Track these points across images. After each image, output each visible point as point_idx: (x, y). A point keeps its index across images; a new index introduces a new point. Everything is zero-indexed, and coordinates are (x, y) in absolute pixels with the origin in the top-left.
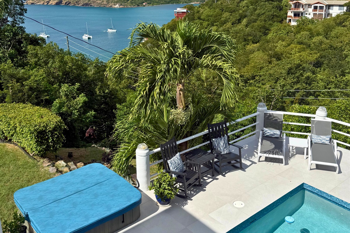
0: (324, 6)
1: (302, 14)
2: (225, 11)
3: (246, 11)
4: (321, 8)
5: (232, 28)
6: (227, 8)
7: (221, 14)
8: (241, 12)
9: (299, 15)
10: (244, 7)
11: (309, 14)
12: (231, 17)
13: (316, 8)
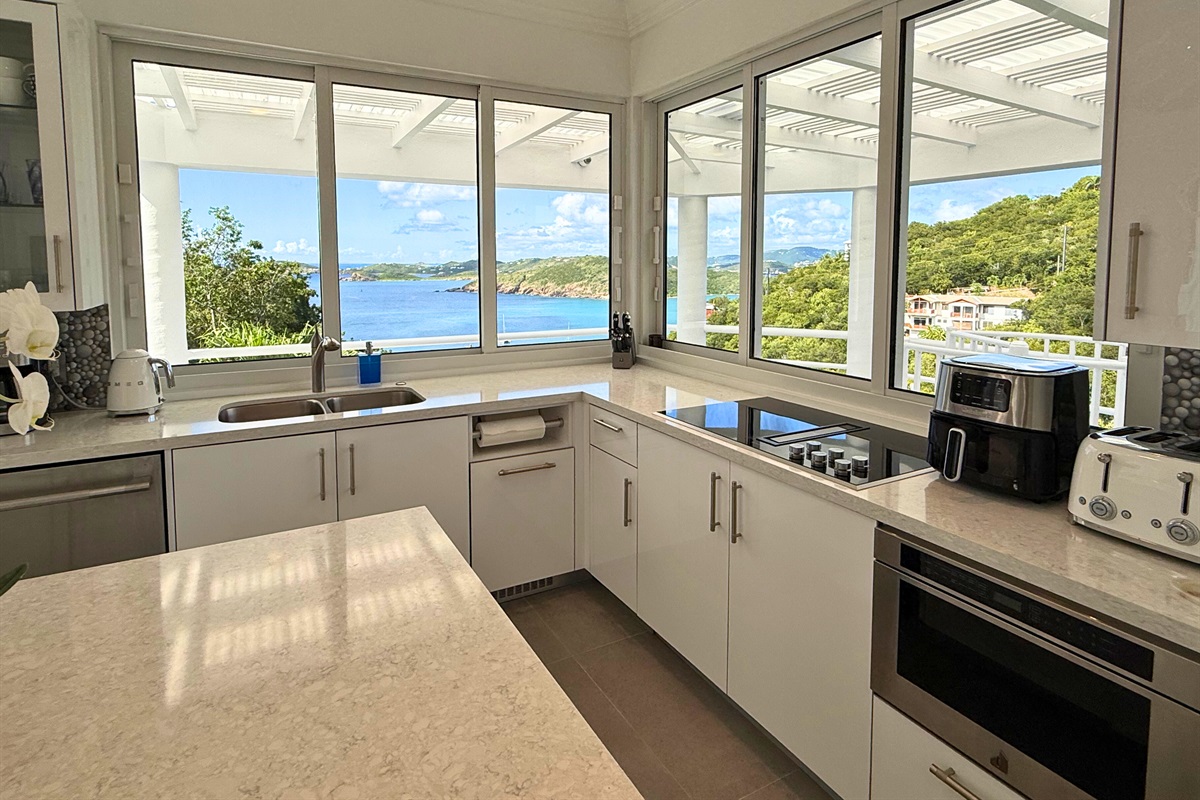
0: (974, 307)
1: (930, 320)
2: (783, 310)
3: (822, 312)
4: (969, 309)
5: (795, 343)
6: (786, 304)
7: (776, 316)
8: (812, 312)
9: (924, 323)
10: (818, 304)
11: (945, 321)
12: (793, 320)
13: (957, 309)
